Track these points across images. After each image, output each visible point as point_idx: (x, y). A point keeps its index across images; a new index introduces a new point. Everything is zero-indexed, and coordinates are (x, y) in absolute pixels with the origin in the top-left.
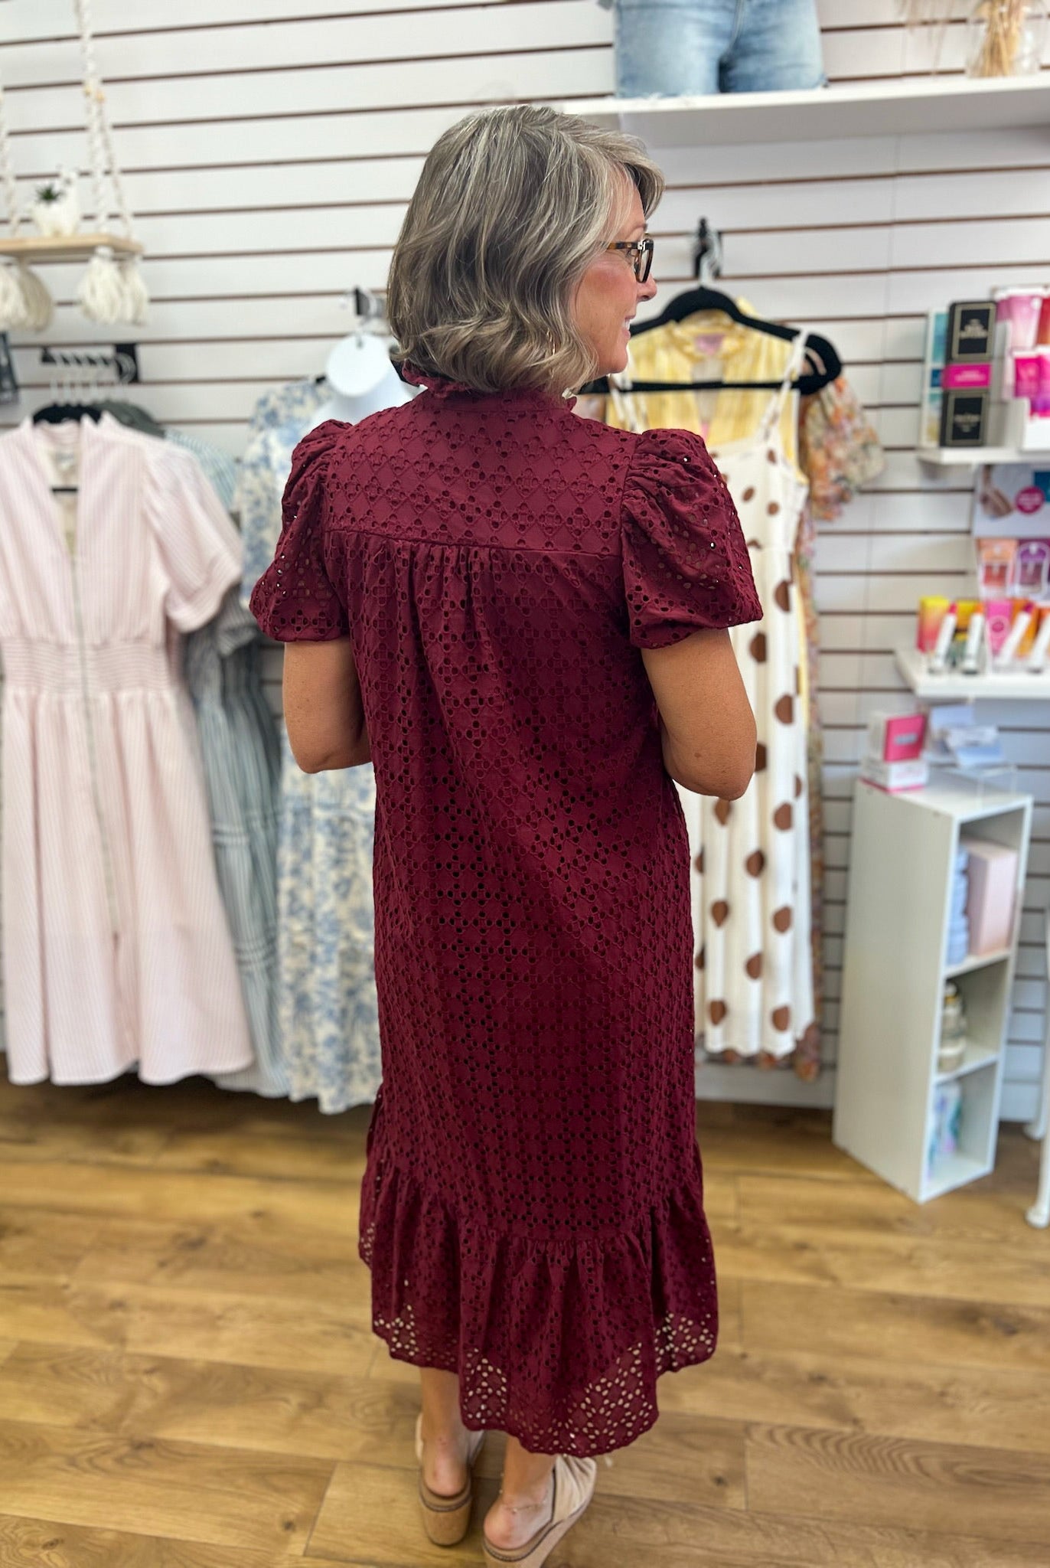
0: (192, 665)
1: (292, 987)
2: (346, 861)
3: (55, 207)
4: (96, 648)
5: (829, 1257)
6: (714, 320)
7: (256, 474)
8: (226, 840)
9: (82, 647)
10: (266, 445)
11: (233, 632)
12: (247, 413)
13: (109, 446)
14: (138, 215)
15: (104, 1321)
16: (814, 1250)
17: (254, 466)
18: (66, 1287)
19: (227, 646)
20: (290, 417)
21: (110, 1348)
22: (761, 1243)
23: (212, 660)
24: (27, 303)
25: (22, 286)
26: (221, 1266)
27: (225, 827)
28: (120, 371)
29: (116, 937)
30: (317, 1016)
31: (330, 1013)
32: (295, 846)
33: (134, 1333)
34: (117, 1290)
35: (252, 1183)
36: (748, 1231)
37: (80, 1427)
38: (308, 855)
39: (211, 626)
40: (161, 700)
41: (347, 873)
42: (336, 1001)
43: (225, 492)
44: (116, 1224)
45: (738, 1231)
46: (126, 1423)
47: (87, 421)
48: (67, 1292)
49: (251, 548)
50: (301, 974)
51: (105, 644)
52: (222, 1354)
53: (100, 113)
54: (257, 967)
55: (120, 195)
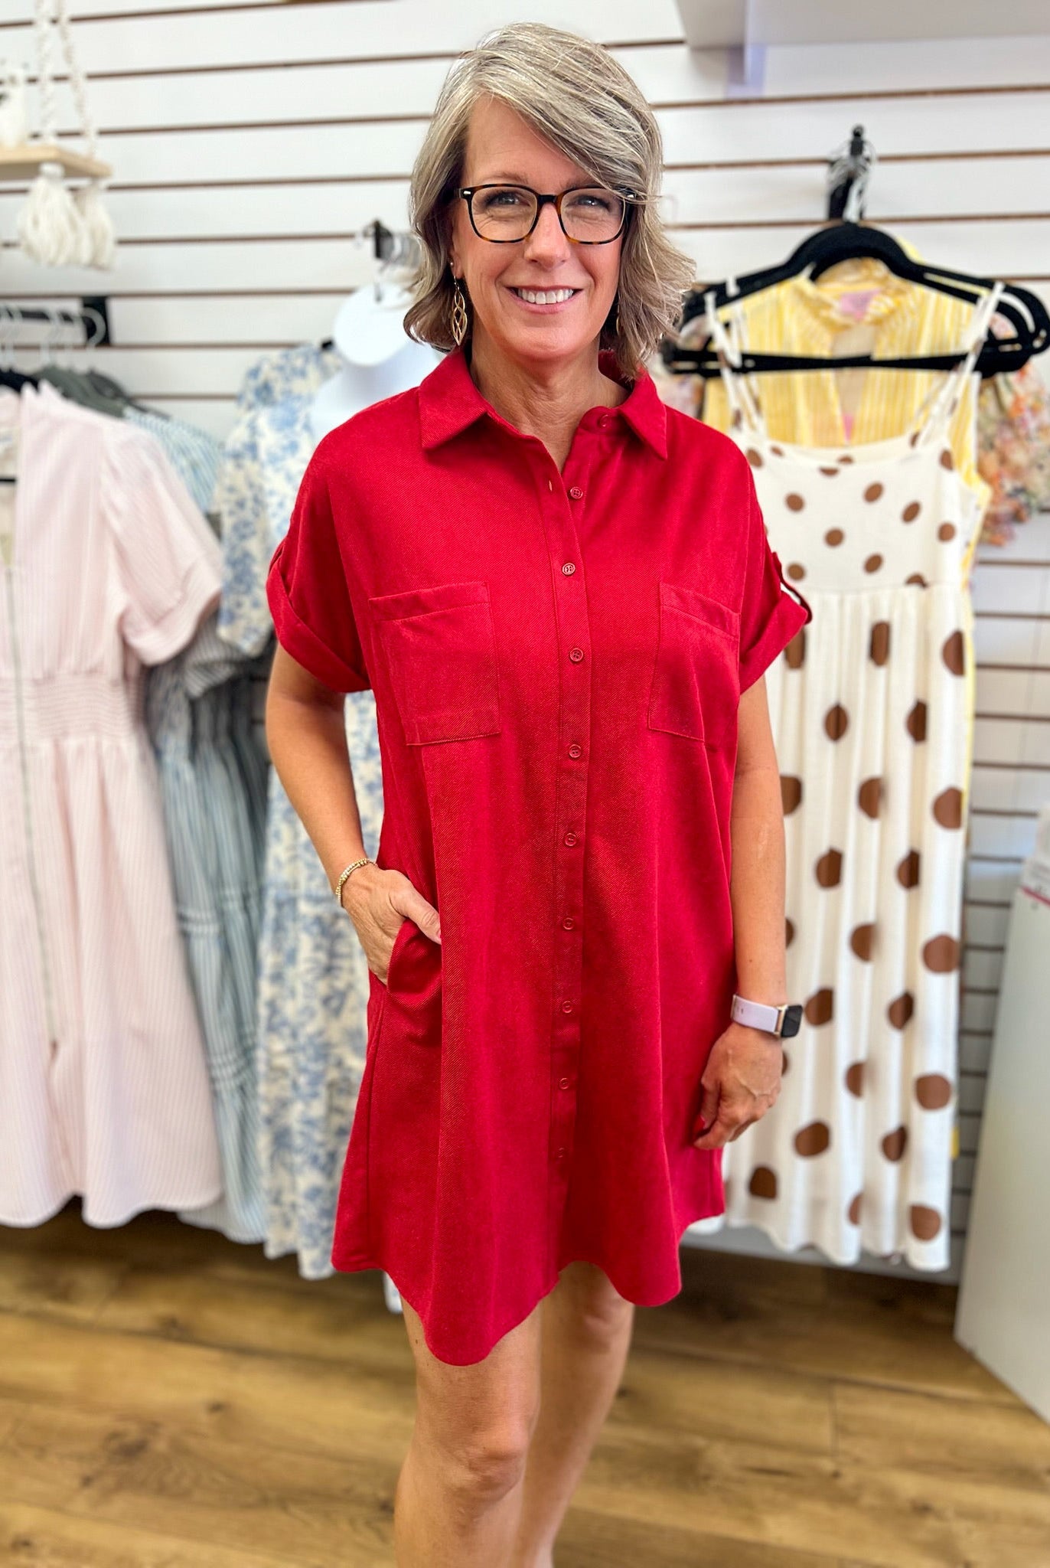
0: (155, 706)
1: (269, 1121)
2: (340, 968)
4: (36, 683)
5: (960, 1527)
6: (864, 272)
7: (239, 466)
8: (193, 929)
9: (18, 681)
10: (253, 429)
11: (206, 667)
12: (234, 388)
13: (58, 424)
14: (103, 133)
16: (939, 1516)
17: (237, 456)
19: (196, 685)
20: (288, 393)
22: (868, 1500)
23: (178, 701)
26: (161, 1490)
27: (190, 913)
28: (90, 329)
29: (54, 1046)
30: (298, 1159)
31: (314, 1160)
32: (277, 946)
34: (25, 1519)
35: (213, 1355)
36: (849, 1477)
38: (292, 957)
39: (178, 660)
40: (118, 749)
41: (340, 984)
42: (322, 1144)
43: (200, 487)
44: (40, 1412)
45: (836, 1475)
47: (28, 390)
49: (232, 563)
50: (283, 1104)
51: (49, 678)
54: (227, 1087)
55: (80, 106)
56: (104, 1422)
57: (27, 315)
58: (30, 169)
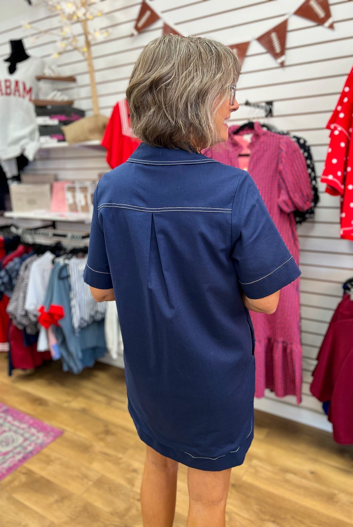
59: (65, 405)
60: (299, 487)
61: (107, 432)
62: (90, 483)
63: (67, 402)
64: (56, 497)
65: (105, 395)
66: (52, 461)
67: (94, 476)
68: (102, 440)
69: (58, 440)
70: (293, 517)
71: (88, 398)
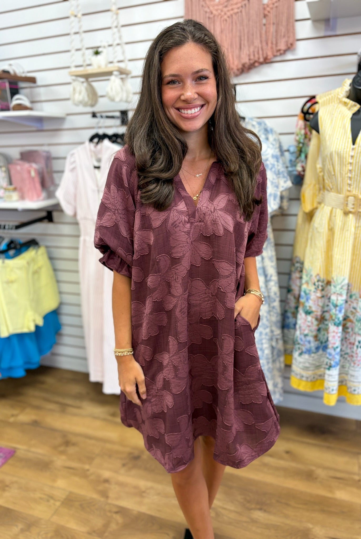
3: (99, 57)
14: (130, 60)
15: (101, 488)
18: (88, 470)
21: (102, 499)
24: (88, 96)
25: (87, 89)
26: (146, 469)
28: (122, 121)
33: (111, 494)
34: (106, 474)
37: (89, 533)
44: (108, 446)
46: (106, 534)
48: (88, 473)
52: (144, 509)
53: (117, 18)
55: (123, 53)
56: (128, 450)
57: (108, 117)
58: (110, 73)
59: (12, 420)
60: (277, 469)
61: (67, 443)
62: (58, 504)
63: (13, 416)
64: (20, 526)
65: (57, 403)
66: (7, 486)
67: (61, 495)
68: (62, 453)
69: (10, 461)
70: (278, 501)
71: (38, 408)
